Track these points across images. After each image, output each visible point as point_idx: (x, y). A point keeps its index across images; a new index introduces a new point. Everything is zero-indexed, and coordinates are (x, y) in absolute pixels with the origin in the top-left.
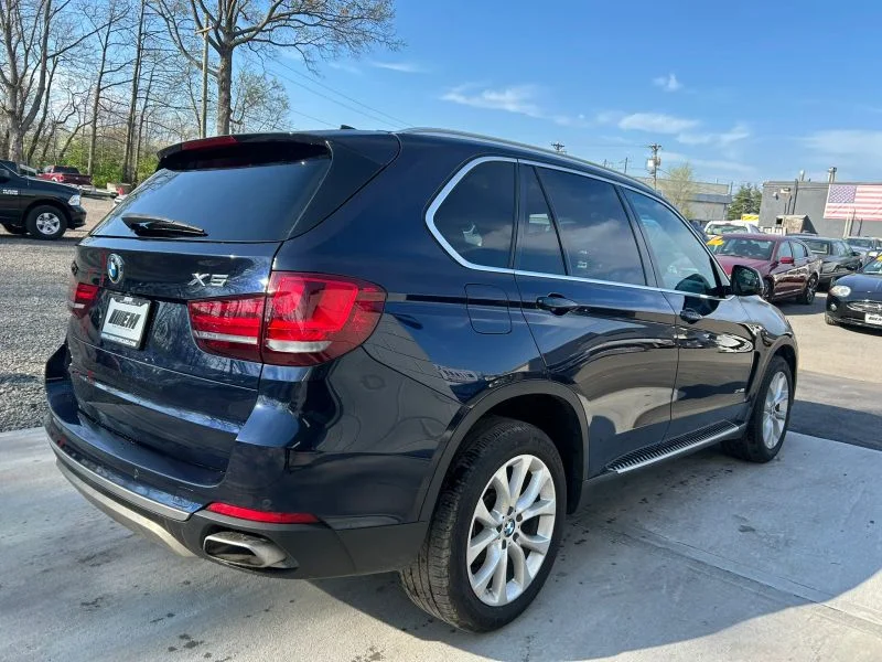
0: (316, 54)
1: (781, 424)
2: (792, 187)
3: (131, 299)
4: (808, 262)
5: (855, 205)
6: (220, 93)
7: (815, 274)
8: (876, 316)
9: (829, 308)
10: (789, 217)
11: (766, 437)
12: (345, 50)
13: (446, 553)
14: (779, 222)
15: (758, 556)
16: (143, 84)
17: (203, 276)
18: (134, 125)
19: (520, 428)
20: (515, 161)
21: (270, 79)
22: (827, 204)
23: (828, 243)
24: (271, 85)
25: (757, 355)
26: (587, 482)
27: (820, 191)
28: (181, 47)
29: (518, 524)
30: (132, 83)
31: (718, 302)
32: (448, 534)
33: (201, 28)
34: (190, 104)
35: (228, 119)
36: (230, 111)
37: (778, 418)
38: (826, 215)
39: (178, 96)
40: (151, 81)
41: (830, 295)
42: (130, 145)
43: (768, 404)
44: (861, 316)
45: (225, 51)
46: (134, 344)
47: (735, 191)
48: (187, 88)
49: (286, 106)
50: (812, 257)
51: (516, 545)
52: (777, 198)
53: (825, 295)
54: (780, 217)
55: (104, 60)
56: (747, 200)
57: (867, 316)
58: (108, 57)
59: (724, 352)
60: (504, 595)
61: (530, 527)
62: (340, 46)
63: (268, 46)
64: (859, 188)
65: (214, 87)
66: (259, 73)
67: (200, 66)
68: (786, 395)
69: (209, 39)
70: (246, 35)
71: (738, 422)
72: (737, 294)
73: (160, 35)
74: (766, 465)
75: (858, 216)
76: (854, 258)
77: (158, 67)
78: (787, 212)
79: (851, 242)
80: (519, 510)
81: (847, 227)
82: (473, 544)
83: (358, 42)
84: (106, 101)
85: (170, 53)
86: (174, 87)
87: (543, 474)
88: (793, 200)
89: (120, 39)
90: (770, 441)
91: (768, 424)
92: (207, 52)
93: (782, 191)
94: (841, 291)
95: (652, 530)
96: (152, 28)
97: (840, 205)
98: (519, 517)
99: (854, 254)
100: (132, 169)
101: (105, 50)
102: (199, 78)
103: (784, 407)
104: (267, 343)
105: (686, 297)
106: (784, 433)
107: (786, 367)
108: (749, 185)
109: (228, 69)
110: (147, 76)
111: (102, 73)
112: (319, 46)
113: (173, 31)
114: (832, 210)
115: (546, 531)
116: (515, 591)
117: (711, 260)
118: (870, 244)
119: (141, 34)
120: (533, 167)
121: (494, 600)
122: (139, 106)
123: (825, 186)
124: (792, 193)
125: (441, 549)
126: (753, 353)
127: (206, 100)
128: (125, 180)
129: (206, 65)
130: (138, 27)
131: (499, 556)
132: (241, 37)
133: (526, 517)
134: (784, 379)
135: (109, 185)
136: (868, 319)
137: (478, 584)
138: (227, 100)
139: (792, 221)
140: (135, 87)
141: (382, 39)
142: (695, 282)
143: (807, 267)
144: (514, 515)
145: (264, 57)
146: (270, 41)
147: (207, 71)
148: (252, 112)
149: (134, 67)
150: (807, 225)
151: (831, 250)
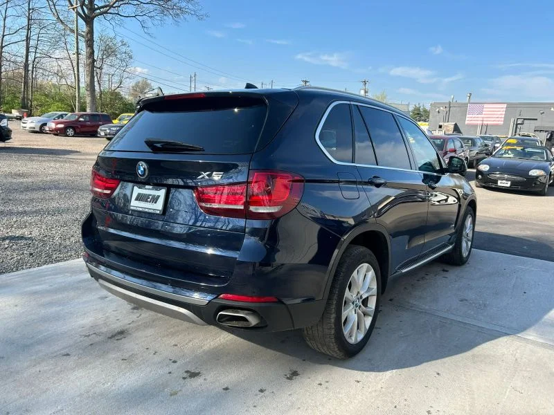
0: (149, 23)
1: (470, 243)
2: (447, 106)
3: (151, 187)
4: (463, 151)
5: (483, 116)
6: (87, 48)
7: (467, 158)
8: (504, 181)
9: (477, 178)
10: (446, 124)
11: (463, 251)
12: (169, 20)
13: (333, 316)
14: (440, 127)
15: (472, 313)
16: (32, 43)
17: (208, 173)
18: (28, 71)
19: (362, 249)
20: (349, 103)
21: (119, 39)
22: (467, 116)
23: (472, 139)
24: (120, 44)
25: (460, 206)
26: (390, 277)
27: (463, 108)
28: (59, 17)
29: (361, 300)
30: (25, 42)
31: (440, 177)
32: (334, 306)
33: (72, 5)
34: (66, 55)
35: (93, 66)
36: (94, 61)
37: (468, 240)
38: (466, 122)
39: (58, 51)
40: (38, 40)
41: (478, 170)
42: (26, 83)
43: (464, 232)
44: (495, 182)
45: (89, 21)
46: (158, 212)
47: (411, 108)
48: (63, 45)
49: (131, 57)
50: (465, 148)
51: (360, 312)
52: (439, 112)
53: (475, 171)
54: (440, 124)
55: (5, 27)
56: (418, 114)
57: (499, 182)
58: (7, 25)
59: (433, 205)
60: (356, 339)
61: (365, 302)
62: (165, 17)
63: (117, 17)
64: (486, 106)
65: (83, 45)
66: (112, 35)
67: (72, 31)
68: (472, 228)
69: (78, 14)
70: (102, 10)
71: (451, 244)
72: (450, 172)
73: (43, 10)
74: (463, 266)
75: (485, 122)
76: (486, 148)
77: (42, 31)
78: (444, 121)
79: (484, 138)
80: (362, 293)
81: (479, 130)
82: (344, 311)
83: (178, 14)
84: (7, 54)
85: (51, 22)
86: (55, 44)
87: (371, 274)
88: (448, 114)
89: (15, 13)
90: (465, 254)
91: (464, 244)
92: (77, 21)
93: (442, 108)
94: (484, 168)
95: (415, 303)
96: (37, 5)
97: (474, 116)
98: (361, 297)
99: (486, 145)
100: (28, 99)
101: (5, 20)
102: (72, 38)
103: (470, 235)
104: (249, 208)
105: (424, 175)
106: (471, 249)
107: (472, 212)
108: (419, 104)
109: (91, 32)
110: (35, 37)
111: (4, 36)
112: (151, 17)
113: (53, 7)
114: (471, 119)
115: (372, 304)
116: (361, 336)
117: (437, 154)
118: (492, 139)
119: (29, 9)
120: (357, 105)
121: (352, 341)
122: (31, 58)
123: (466, 105)
124: (447, 109)
125: (331, 314)
126: (457, 204)
127: (78, 54)
128: (24, 106)
129: (77, 30)
130: (27, 4)
131: (354, 318)
132: (98, 11)
133: (364, 297)
134: (471, 218)
135: (13, 111)
136: (500, 183)
137: (346, 332)
138: (92, 53)
139: (447, 126)
140: (28, 44)
141: (193, 12)
142: (428, 166)
143: (462, 154)
144: (359, 296)
145: (114, 23)
146: (118, 14)
147: (78, 34)
148: (108, 61)
149: (26, 31)
150: (456, 129)
151: (474, 144)
